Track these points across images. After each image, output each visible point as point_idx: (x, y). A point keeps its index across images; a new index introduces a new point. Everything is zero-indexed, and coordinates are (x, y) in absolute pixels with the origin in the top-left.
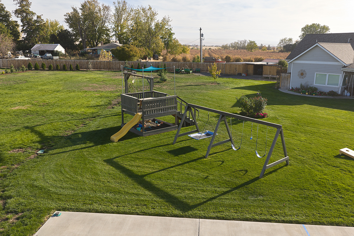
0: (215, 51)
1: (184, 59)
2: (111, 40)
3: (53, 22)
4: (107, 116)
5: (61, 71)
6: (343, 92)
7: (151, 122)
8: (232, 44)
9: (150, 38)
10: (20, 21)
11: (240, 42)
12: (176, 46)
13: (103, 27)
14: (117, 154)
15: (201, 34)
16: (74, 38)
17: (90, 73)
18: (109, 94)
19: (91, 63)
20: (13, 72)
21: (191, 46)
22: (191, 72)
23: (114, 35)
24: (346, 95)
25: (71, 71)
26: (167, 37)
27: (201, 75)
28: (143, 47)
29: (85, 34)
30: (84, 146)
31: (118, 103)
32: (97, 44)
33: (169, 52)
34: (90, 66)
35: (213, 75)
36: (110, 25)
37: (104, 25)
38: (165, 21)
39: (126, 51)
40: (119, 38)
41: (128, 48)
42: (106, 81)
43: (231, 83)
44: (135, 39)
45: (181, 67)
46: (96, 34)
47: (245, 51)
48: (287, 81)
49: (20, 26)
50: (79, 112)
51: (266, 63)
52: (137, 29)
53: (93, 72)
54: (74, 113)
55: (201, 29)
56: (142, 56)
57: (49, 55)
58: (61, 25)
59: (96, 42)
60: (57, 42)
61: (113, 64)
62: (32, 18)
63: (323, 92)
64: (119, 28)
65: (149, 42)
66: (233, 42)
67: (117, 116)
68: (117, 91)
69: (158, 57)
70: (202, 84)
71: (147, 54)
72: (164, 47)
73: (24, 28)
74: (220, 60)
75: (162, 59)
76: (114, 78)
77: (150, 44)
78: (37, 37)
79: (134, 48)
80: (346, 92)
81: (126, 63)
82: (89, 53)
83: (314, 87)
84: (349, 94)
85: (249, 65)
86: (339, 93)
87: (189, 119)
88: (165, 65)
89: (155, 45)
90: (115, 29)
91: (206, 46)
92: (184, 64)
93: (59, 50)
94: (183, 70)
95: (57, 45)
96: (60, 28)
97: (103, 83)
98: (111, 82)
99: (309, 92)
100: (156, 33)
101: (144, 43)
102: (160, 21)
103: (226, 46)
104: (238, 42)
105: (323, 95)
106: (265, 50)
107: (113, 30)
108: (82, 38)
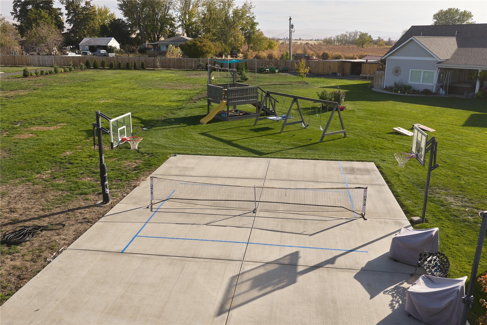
0: (312, 47)
1: (270, 57)
2: (177, 33)
3: (101, 9)
4: (192, 108)
5: (124, 70)
6: (438, 90)
7: (233, 112)
8: (337, 37)
9: (227, 30)
10: (65, 8)
11: (349, 34)
12: (260, 40)
13: (166, 16)
14: (208, 130)
15: (291, 25)
16: (129, 29)
17: (159, 72)
18: (188, 92)
19: (158, 60)
20: (72, 70)
21: (281, 40)
22: (277, 71)
23: (180, 26)
24: (441, 93)
25: (136, 69)
26: (249, 27)
27: (289, 75)
28: (218, 41)
29: (144, 23)
30: (179, 126)
31: (199, 99)
32: (158, 38)
33: (251, 48)
34: (158, 64)
35: (300, 73)
36: (175, 13)
37: (167, 12)
38: (246, 8)
39: (198, 46)
40: (186, 29)
41: (201, 42)
42: (180, 80)
43: (321, 83)
44: (208, 31)
45: (265, 66)
46: (157, 25)
47: (355, 46)
48: (381, 79)
49: (64, 14)
50: (164, 104)
51: (365, 60)
52: (210, 18)
53: (162, 71)
54: (160, 105)
55: (290, 19)
56: (218, 53)
57: (103, 51)
58: (111, 12)
59: (157, 34)
60: (110, 36)
61: (184, 62)
62: (80, 5)
63: (416, 91)
64: (187, 17)
65: (225, 35)
66: (340, 35)
67: (201, 108)
68: (195, 89)
69: (237, 55)
70: (288, 83)
71: (223, 50)
72: (244, 41)
73: (68, 17)
74: (314, 57)
75: (242, 57)
76: (188, 77)
77: (226, 37)
78: (85, 28)
79: (207, 43)
80: (441, 90)
81: (200, 61)
82: (149, 49)
83: (409, 86)
84: (444, 92)
85: (346, 63)
86: (434, 91)
87: (269, 109)
88: (246, 63)
89: (233, 39)
90: (182, 18)
91: (302, 40)
92: (269, 62)
93: (113, 46)
94: (268, 69)
95: (111, 39)
96: (111, 16)
97: (178, 82)
98: (186, 81)
99: (402, 90)
100: (235, 23)
101: (219, 37)
102: (240, 7)
103: (329, 39)
104: (346, 34)
105: (416, 94)
106: (382, 45)
107: (179, 19)
108: (140, 29)
